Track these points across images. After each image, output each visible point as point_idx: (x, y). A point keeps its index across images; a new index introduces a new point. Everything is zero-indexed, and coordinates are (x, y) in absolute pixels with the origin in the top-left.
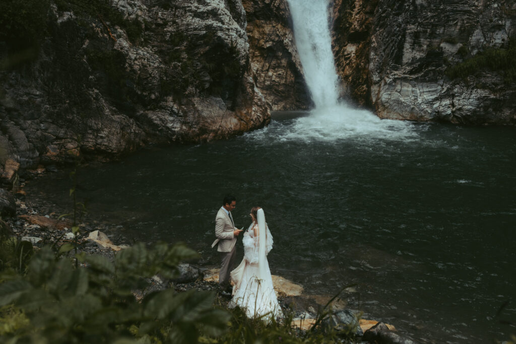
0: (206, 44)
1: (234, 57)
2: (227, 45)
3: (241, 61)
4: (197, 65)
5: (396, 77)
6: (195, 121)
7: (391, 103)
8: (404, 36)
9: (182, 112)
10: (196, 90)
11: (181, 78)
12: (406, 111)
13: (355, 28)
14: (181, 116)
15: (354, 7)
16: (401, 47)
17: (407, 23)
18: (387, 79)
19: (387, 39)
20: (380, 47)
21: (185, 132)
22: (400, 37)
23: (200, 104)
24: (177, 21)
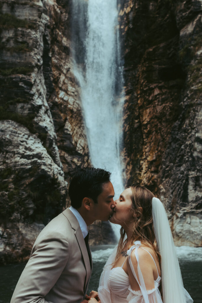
0: (31, 176)
1: (56, 188)
2: (49, 176)
3: (61, 191)
4: (23, 194)
5: (185, 211)
6: (19, 242)
7: (184, 233)
8: (187, 180)
9: (7, 234)
10: (21, 216)
11: (7, 204)
12: (197, 239)
13: (145, 183)
14: (5, 238)
15: (142, 169)
16: (186, 189)
17: (189, 170)
18: (178, 214)
19: (174, 185)
20: (168, 191)
21: (8, 253)
22: (184, 181)
23: (24, 229)
24: (7, 161)
